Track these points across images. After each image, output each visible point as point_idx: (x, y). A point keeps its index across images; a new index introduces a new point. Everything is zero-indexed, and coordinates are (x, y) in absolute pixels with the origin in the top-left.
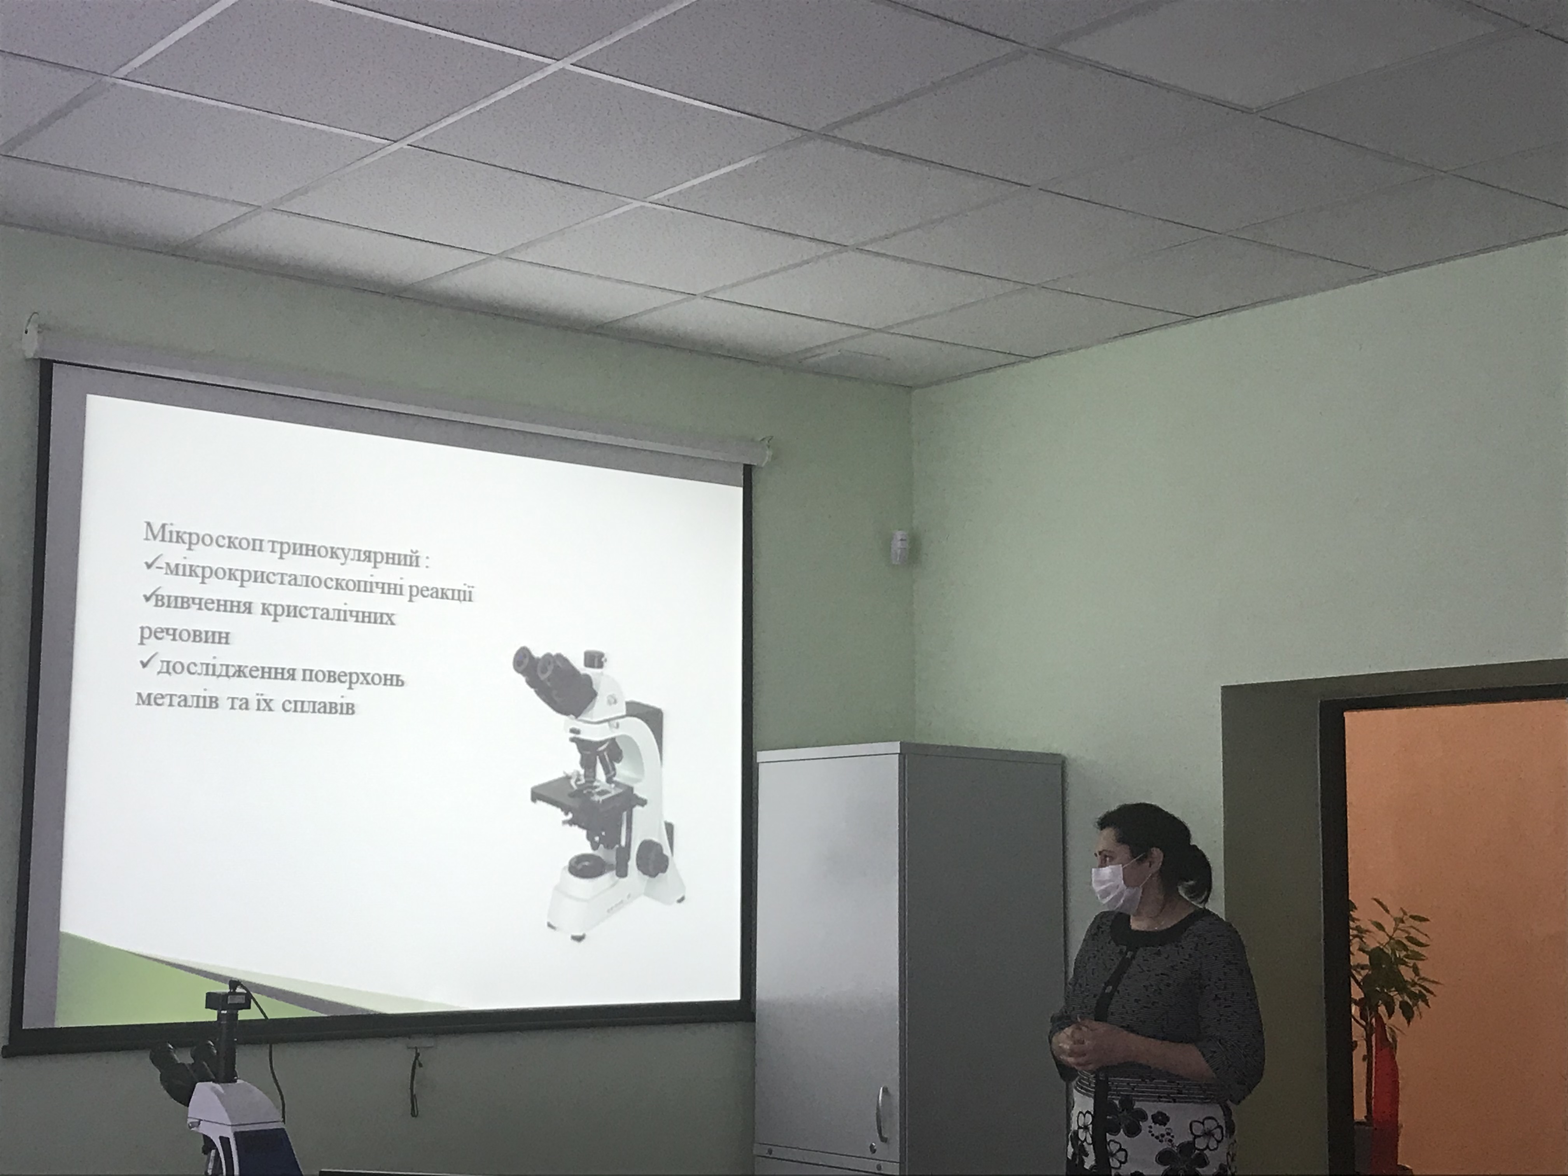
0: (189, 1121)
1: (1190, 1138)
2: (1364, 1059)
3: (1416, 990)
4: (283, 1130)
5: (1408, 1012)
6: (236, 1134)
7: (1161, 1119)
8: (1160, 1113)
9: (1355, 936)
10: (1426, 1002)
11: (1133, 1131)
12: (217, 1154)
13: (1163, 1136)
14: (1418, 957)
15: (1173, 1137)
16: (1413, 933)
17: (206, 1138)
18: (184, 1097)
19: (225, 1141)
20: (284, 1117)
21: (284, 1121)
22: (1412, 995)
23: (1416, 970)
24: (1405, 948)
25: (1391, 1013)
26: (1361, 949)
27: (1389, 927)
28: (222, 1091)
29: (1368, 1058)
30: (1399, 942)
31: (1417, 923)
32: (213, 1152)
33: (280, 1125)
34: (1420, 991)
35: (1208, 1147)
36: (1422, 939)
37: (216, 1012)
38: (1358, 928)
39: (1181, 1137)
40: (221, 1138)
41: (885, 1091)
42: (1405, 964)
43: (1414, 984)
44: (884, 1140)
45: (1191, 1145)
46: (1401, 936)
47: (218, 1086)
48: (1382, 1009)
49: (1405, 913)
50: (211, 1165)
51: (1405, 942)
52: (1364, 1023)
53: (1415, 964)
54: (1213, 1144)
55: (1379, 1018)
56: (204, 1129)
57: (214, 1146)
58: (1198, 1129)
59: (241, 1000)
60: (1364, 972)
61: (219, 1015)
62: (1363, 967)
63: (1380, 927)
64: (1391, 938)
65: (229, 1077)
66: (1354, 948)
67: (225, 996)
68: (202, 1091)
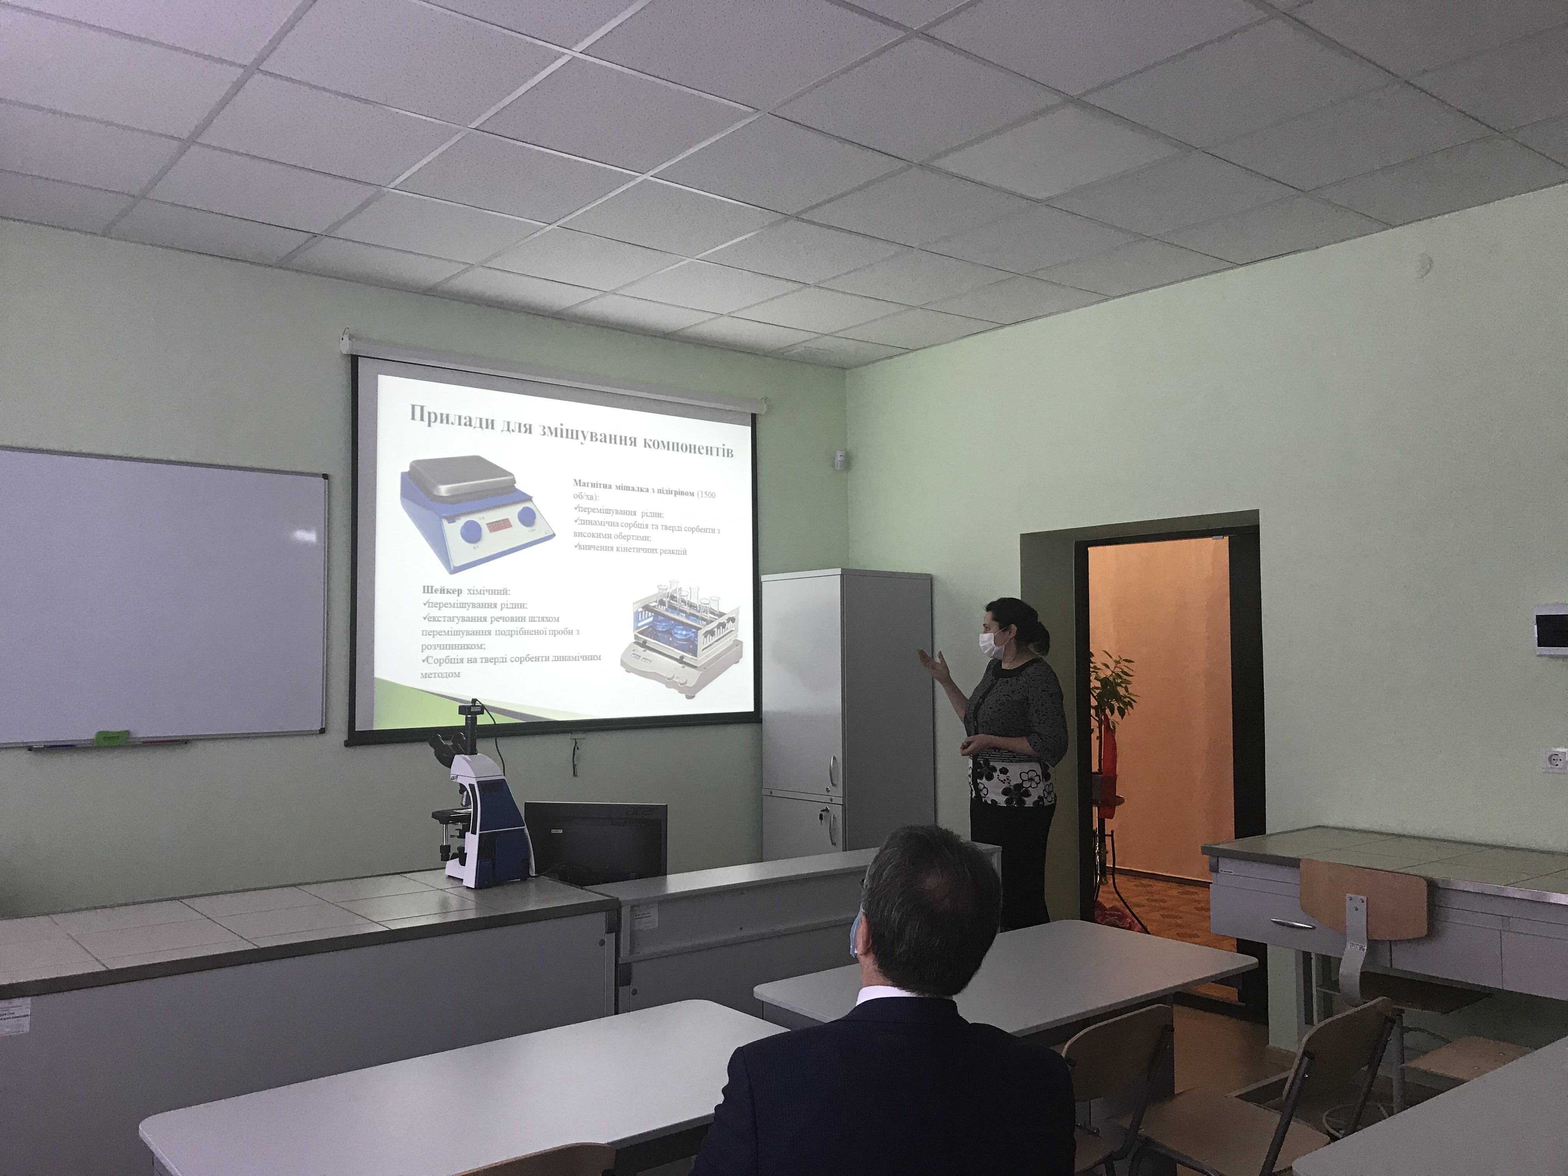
0: (452, 776)
1: (1020, 781)
2: (1097, 739)
3: (1127, 700)
4: (504, 779)
5: (1122, 713)
6: (478, 782)
7: (1004, 771)
8: (1003, 768)
9: (1093, 672)
10: (1132, 708)
11: (991, 778)
12: (468, 793)
13: (1005, 780)
14: (1129, 683)
15: (1011, 781)
16: (1126, 670)
17: (462, 786)
18: (448, 763)
19: (472, 786)
20: (504, 772)
21: (504, 775)
22: (1125, 704)
23: (1127, 691)
24: (1121, 677)
25: (1112, 712)
26: (1096, 679)
27: (1112, 665)
28: (470, 760)
29: (1100, 738)
30: (1118, 675)
31: (1127, 664)
32: (465, 793)
33: (503, 777)
34: (1129, 701)
35: (1030, 786)
36: (1131, 673)
37: (465, 716)
38: (1095, 667)
39: (1015, 781)
40: (469, 785)
41: (834, 758)
42: (1121, 686)
43: (1125, 697)
44: (834, 785)
45: (1020, 786)
46: (1118, 670)
47: (467, 757)
48: (1108, 711)
49: (1121, 658)
50: (464, 800)
51: (1121, 674)
52: (1097, 719)
53: (1126, 687)
54: (1034, 785)
55: (1106, 716)
56: (460, 780)
57: (466, 790)
58: (1025, 776)
59: (479, 709)
60: (1097, 691)
61: (467, 719)
62: (1097, 688)
63: (1107, 666)
64: (1113, 672)
65: (473, 752)
66: (1092, 678)
67: (469, 707)
68: (458, 759)
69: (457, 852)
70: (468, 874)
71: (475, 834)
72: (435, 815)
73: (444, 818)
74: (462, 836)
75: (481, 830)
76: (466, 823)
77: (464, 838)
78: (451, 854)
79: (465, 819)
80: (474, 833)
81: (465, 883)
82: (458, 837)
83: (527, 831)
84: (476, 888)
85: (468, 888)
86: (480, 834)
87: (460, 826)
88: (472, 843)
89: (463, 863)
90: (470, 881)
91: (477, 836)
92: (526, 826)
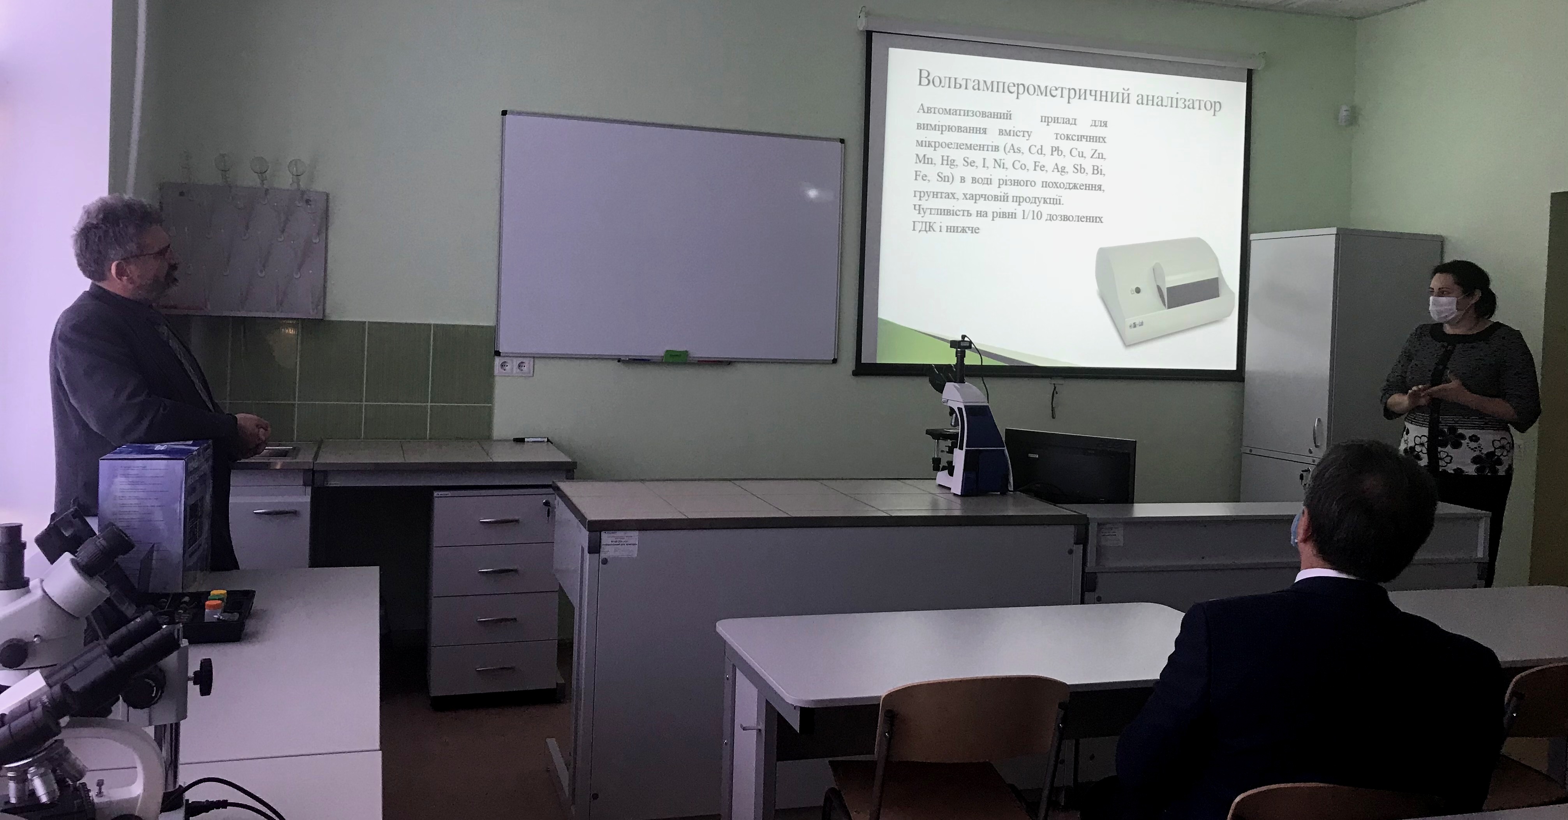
0: (943, 400)
1: (1493, 450)
4: (988, 406)
6: (965, 406)
7: (1474, 439)
8: (1474, 436)
11: (1457, 445)
12: (956, 415)
13: (1476, 448)
15: (1482, 449)
17: (952, 409)
18: (940, 389)
19: (960, 409)
20: (988, 400)
21: (988, 402)
28: (959, 387)
32: (954, 415)
33: (987, 404)
35: (1502, 455)
39: (1487, 449)
40: (958, 408)
41: (1319, 420)
44: (1317, 448)
45: (1492, 454)
47: (956, 384)
50: (953, 421)
54: (1505, 453)
56: (950, 404)
57: (955, 412)
58: (1497, 444)
59: (967, 344)
61: (957, 357)
65: (962, 382)
67: (959, 344)
68: (949, 386)
69: (946, 465)
70: (956, 483)
71: (962, 450)
72: (928, 432)
73: (937, 435)
74: (951, 451)
75: (967, 447)
76: (954, 440)
77: (953, 453)
78: (941, 466)
79: (954, 437)
80: (961, 448)
81: (952, 491)
82: (948, 452)
83: (1006, 451)
84: (962, 496)
85: (955, 494)
86: (966, 451)
87: (949, 443)
88: (959, 458)
89: (951, 474)
90: (957, 489)
91: (963, 452)
92: (1006, 447)
